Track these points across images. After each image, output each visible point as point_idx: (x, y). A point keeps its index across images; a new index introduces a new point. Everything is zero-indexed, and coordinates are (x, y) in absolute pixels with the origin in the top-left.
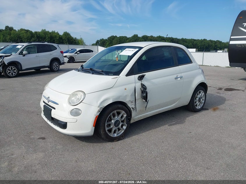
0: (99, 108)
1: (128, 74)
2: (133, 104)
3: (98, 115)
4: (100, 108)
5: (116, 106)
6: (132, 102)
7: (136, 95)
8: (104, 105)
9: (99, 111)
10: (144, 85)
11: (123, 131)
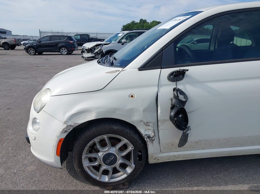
0: (65, 126)
1: (146, 66)
2: (150, 128)
3: (64, 137)
4: (67, 126)
5: (107, 127)
6: (147, 124)
7: (159, 112)
8: (76, 122)
9: (66, 131)
10: (182, 93)
11: (125, 176)
